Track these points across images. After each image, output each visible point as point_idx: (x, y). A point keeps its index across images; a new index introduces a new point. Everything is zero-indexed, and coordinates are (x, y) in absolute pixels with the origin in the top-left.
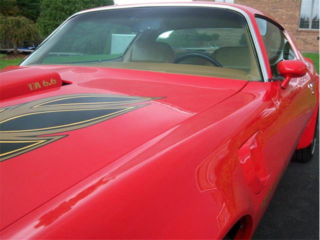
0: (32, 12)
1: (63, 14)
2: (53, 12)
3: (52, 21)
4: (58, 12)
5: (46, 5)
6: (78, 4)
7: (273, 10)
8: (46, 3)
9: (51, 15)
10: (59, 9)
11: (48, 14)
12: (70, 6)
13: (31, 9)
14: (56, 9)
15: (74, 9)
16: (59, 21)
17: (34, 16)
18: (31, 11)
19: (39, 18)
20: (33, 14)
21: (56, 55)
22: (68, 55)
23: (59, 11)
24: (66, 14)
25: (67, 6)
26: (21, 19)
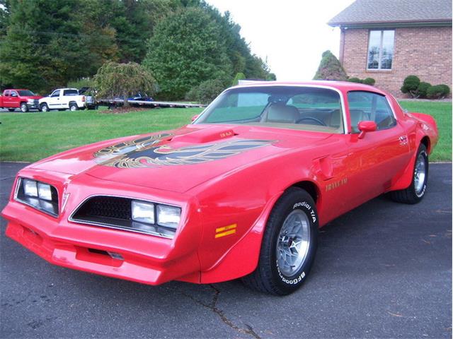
0: (134, 51)
1: (176, 54)
2: (163, 52)
3: (162, 63)
4: (170, 52)
5: (155, 43)
6: (194, 40)
7: (445, 49)
8: (155, 41)
9: (160, 55)
10: (170, 48)
11: (157, 55)
12: (184, 44)
13: (134, 47)
14: (167, 48)
15: (189, 48)
16: (170, 63)
17: (138, 57)
18: (133, 49)
19: (146, 60)
20: (136, 54)
21: (168, 106)
22: (184, 107)
23: (171, 50)
24: (180, 54)
25: (180, 44)
26: (133, 66)
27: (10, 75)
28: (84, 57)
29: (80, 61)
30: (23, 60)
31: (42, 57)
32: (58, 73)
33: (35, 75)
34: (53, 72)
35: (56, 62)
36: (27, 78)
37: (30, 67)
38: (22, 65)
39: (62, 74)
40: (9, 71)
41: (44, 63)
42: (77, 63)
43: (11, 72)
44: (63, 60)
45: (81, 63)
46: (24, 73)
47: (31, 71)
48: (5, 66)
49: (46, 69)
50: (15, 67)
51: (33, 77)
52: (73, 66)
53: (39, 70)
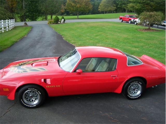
27: (134, 8)
28: (163, 3)
29: (161, 4)
30: (140, 3)
31: (147, 2)
32: (152, 8)
33: (143, 8)
34: (150, 8)
35: (151, 4)
36: (140, 9)
37: (141, 5)
38: (139, 4)
39: (154, 8)
40: (134, 6)
41: (147, 4)
42: (160, 5)
43: (135, 7)
44: (154, 3)
45: (162, 5)
46: (139, 7)
47: (142, 7)
48: (133, 5)
49: (148, 6)
50: (136, 5)
51: (142, 9)
52: (158, 6)
53: (145, 6)
